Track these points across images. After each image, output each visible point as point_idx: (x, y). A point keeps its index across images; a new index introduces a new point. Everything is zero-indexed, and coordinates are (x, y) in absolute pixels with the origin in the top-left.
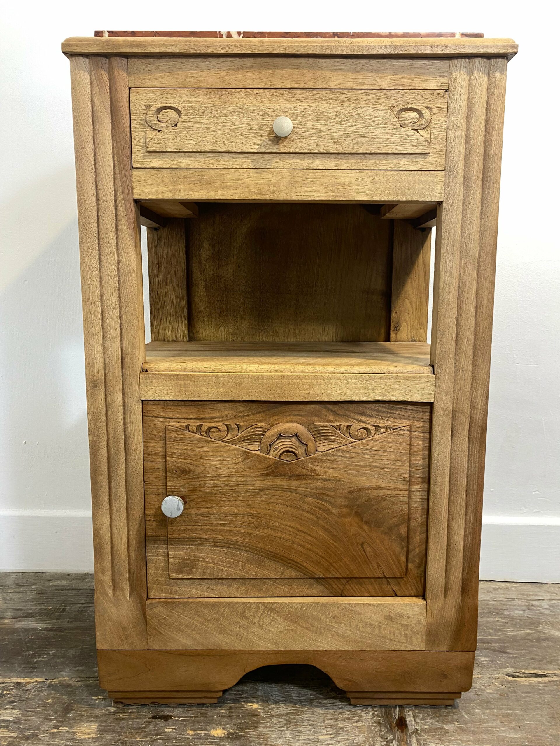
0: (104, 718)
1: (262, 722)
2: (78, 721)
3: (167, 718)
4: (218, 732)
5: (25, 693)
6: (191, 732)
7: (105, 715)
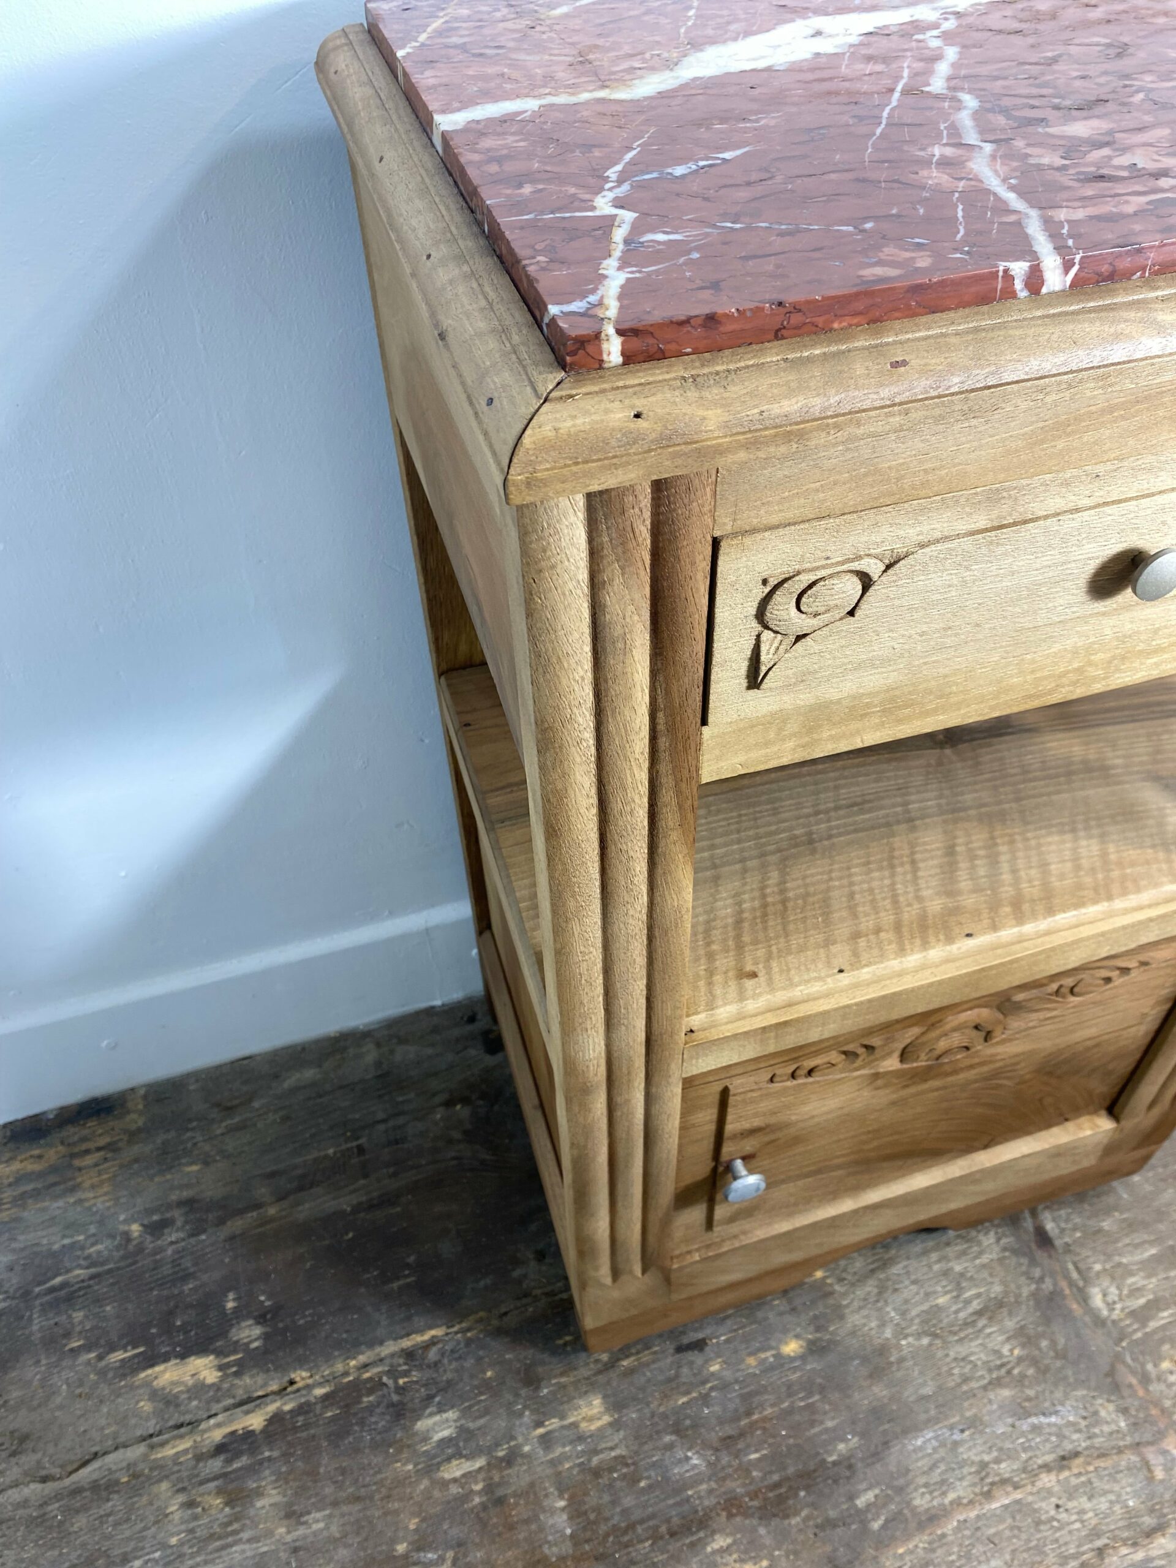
0: (601, 1378)
1: (845, 1303)
2: (565, 1399)
3: (699, 1345)
4: (792, 1347)
5: (437, 1371)
6: (752, 1361)
7: (600, 1372)
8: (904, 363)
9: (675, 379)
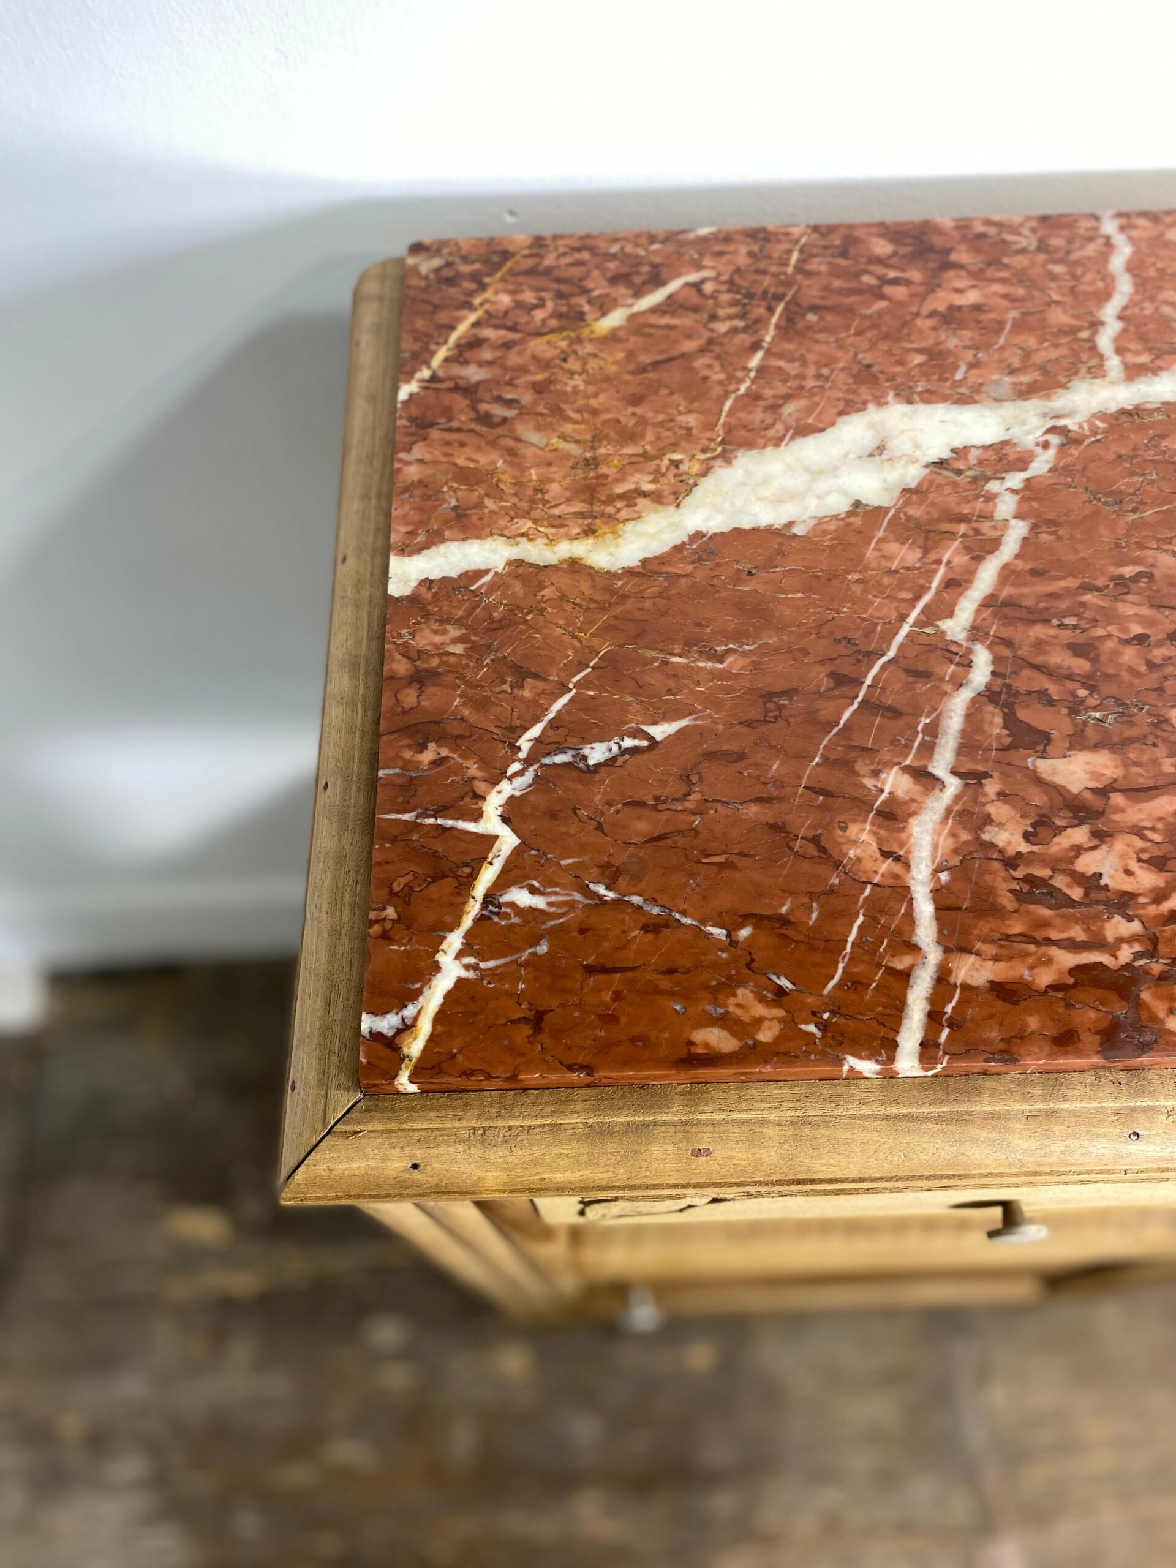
8: (708, 1152)
9: (465, 1128)
